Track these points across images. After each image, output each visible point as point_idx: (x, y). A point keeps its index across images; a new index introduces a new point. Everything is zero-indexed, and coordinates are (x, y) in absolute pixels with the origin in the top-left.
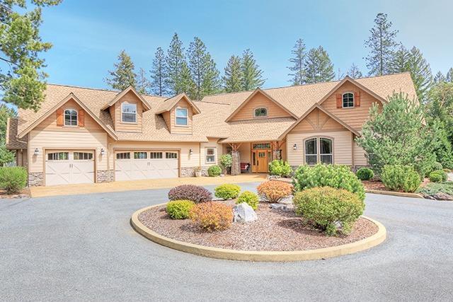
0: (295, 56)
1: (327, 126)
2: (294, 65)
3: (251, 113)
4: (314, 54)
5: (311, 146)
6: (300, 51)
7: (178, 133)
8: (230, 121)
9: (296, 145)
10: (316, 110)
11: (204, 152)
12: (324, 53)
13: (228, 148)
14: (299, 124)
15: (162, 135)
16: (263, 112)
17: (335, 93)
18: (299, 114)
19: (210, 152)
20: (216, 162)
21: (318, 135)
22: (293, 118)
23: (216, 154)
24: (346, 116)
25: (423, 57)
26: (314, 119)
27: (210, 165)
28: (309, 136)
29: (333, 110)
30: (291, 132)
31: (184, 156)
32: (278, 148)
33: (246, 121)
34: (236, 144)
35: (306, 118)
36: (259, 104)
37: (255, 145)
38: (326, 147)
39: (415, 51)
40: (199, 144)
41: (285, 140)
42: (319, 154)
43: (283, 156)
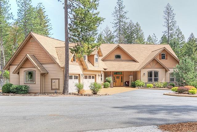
3: (113, 57)
5: (150, 74)
8: (103, 60)
9: (145, 73)
16: (118, 56)
21: (153, 70)
23: (103, 77)
24: (162, 62)
28: (150, 70)
33: (111, 60)
38: (156, 74)
42: (153, 78)
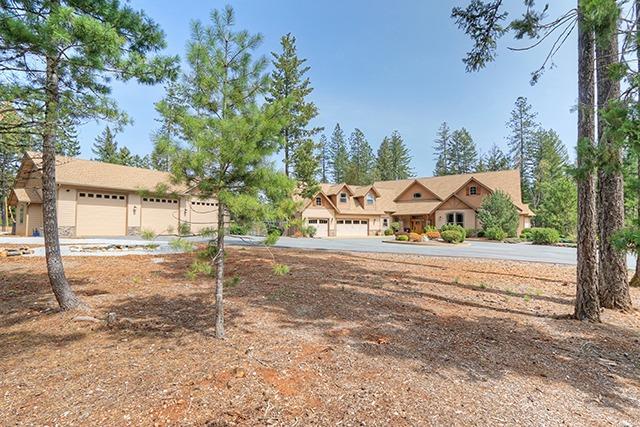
0: (440, 138)
1: (460, 206)
2: (438, 145)
3: (411, 196)
4: (458, 135)
5: (450, 218)
6: (445, 132)
7: (368, 209)
8: (396, 201)
9: (441, 216)
10: (453, 197)
11: (382, 220)
12: (467, 134)
13: (396, 218)
14: (444, 204)
15: (359, 210)
16: (418, 195)
17: (465, 186)
18: (444, 199)
19: (385, 221)
20: (388, 228)
21: (454, 212)
22: (439, 200)
23: (388, 222)
24: (472, 200)
25: (560, 138)
26: (452, 202)
27: (385, 228)
28: (449, 211)
29: (463, 197)
30: (438, 209)
31: (371, 223)
32: (431, 218)
33: (407, 201)
34: (402, 216)
35: (447, 201)
36: (417, 190)
37: (414, 217)
38: (460, 218)
39: (552, 133)
40: (379, 215)
41: (434, 214)
42: (455, 222)
43: (433, 223)
